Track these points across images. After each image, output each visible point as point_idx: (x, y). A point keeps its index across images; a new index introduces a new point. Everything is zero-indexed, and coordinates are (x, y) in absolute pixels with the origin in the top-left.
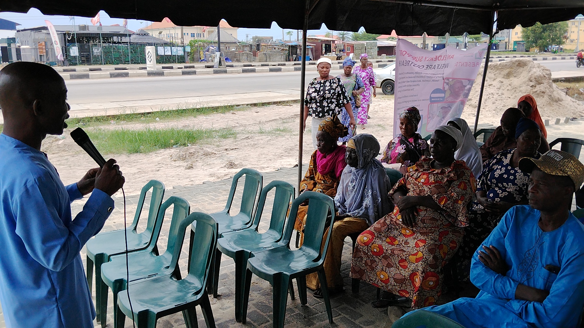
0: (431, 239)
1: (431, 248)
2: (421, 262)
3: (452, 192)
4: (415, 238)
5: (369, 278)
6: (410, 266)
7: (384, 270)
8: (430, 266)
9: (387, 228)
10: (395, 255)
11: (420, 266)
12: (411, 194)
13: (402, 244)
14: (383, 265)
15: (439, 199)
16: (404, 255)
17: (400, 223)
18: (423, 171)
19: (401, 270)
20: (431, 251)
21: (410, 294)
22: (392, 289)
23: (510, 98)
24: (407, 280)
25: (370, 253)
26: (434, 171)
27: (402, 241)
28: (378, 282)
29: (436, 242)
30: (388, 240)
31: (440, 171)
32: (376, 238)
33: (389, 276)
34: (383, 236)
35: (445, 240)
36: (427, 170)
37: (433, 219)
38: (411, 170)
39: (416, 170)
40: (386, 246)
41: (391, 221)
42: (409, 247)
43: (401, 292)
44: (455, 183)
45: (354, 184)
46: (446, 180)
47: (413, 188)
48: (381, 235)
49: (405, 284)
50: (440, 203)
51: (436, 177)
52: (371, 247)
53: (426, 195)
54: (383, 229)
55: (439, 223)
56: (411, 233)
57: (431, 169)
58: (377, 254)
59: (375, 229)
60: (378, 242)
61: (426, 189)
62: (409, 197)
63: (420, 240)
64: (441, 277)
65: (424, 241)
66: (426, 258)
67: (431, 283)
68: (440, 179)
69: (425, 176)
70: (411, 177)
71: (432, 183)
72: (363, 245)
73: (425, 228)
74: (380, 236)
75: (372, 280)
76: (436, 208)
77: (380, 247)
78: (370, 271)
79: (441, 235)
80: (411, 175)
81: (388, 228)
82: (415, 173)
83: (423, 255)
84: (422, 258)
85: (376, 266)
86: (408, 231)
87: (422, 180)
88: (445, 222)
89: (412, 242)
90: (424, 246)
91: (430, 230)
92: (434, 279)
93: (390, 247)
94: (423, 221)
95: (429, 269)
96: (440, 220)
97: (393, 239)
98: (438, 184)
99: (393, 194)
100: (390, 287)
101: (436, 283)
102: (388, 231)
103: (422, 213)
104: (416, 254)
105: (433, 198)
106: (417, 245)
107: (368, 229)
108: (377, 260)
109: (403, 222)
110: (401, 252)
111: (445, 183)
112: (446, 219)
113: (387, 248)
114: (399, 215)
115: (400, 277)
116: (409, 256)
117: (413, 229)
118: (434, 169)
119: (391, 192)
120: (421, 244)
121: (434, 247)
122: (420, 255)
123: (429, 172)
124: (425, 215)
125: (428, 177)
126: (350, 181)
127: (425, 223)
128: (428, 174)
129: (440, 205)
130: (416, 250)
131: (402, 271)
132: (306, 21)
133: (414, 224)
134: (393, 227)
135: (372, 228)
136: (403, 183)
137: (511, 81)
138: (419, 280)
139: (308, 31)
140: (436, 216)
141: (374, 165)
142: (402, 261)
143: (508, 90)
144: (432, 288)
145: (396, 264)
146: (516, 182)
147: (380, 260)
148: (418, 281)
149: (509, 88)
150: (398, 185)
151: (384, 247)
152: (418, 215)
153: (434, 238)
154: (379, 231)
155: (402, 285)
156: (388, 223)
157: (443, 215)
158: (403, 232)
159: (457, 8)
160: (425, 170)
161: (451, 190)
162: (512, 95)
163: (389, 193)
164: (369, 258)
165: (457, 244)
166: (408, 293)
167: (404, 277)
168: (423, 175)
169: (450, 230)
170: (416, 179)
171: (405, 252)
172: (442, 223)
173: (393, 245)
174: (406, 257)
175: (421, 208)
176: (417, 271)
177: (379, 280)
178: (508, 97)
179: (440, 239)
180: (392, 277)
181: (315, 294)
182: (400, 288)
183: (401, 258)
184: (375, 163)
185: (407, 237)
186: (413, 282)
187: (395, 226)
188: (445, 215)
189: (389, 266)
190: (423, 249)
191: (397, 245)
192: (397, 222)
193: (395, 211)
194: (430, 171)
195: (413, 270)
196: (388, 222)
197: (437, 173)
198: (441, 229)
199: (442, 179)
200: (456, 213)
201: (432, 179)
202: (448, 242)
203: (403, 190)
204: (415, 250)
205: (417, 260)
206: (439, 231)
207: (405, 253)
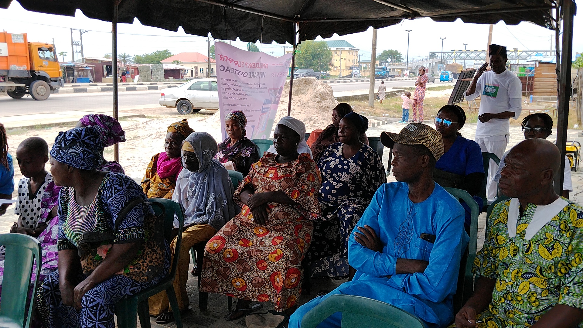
0: (288, 235)
1: (289, 243)
2: (282, 260)
3: (302, 184)
4: (270, 237)
5: (222, 289)
6: (270, 266)
7: (240, 276)
8: (292, 262)
9: (238, 230)
10: (252, 257)
11: (282, 264)
12: (259, 191)
13: (257, 245)
14: (238, 271)
15: (291, 193)
16: (262, 256)
17: (252, 222)
18: (270, 166)
19: (259, 272)
20: (290, 246)
21: (271, 297)
22: (250, 296)
23: (300, 113)
24: (267, 282)
25: (223, 260)
26: (281, 165)
27: (257, 241)
28: (233, 291)
29: (292, 237)
30: (241, 243)
31: (287, 165)
32: (227, 242)
33: (246, 282)
34: (235, 240)
35: (301, 234)
36: (274, 165)
37: (286, 214)
38: (257, 167)
39: (263, 166)
40: (240, 249)
41: (242, 222)
42: (265, 246)
43: (260, 297)
44: (304, 175)
45: (194, 189)
46: (295, 172)
47: (262, 184)
48: (232, 238)
49: (264, 287)
50: (292, 197)
51: (285, 171)
52: (223, 253)
53: (276, 190)
54: (233, 232)
55: (292, 217)
56: (264, 232)
57: (277, 164)
58: (231, 260)
59: (225, 233)
60: (231, 247)
61: (275, 183)
62: (259, 194)
63: (276, 237)
64: (302, 272)
65: (280, 238)
66: (286, 254)
67: (294, 280)
68: (289, 173)
69: (273, 171)
70: (258, 173)
71: (281, 177)
72: (214, 252)
73: (279, 224)
74: (231, 240)
75: (226, 291)
76: (288, 202)
77: (234, 252)
78: (223, 280)
79: (297, 228)
80: (258, 171)
81: (240, 230)
82: (261, 169)
83: (283, 252)
84: (283, 255)
85: (230, 274)
86: (261, 231)
87: (271, 175)
88: (297, 215)
89: (268, 241)
90: (282, 242)
91: (285, 225)
92: (296, 275)
93: (246, 249)
94: (276, 217)
95: (290, 265)
96: (293, 214)
97: (246, 242)
98: (287, 177)
99: (239, 195)
100: (248, 294)
101: (298, 279)
102: (239, 233)
103: (274, 210)
104: (275, 252)
105: (285, 193)
106: (274, 243)
107: (217, 235)
108: (230, 266)
109: (255, 221)
110: (259, 253)
111: (294, 176)
112: (298, 213)
113: (242, 251)
114: (250, 214)
115: (260, 280)
116: (268, 255)
117: (267, 227)
118: (280, 164)
119: (237, 192)
120: (278, 241)
121: (292, 242)
122: (279, 252)
123: (275, 166)
124: (277, 211)
125: (276, 172)
126: (189, 186)
127: (279, 219)
128: (276, 169)
129: (293, 199)
130: (274, 248)
131: (262, 274)
132: (116, 13)
133: (267, 222)
134: (245, 228)
135: (222, 233)
136: (249, 181)
137: (300, 97)
138: (281, 279)
139: (118, 24)
140: (288, 210)
141: (214, 165)
142: (261, 261)
143: (298, 106)
144: (294, 286)
145: (253, 267)
146: (350, 171)
147: (235, 266)
148: (280, 281)
149: (299, 104)
150: (245, 184)
151: (238, 251)
152: (271, 212)
153: (290, 233)
154: (229, 235)
155: (261, 289)
156: (238, 225)
157: (295, 209)
158: (256, 231)
159: (265, 16)
160: (272, 165)
161: (301, 183)
162: (302, 111)
163: (234, 194)
164: (222, 266)
165: (311, 237)
166: (268, 296)
167: (263, 280)
168: (271, 170)
169: (303, 223)
170: (264, 175)
171: (263, 251)
172: (295, 217)
173: (247, 247)
174: (265, 257)
175: (273, 204)
176: (278, 270)
177: (234, 289)
178: (299, 112)
179: (296, 234)
180: (250, 282)
181: (158, 320)
182: (259, 293)
183: (260, 259)
184: (215, 163)
185: (262, 237)
186: (273, 284)
187: (246, 227)
188: (297, 209)
189: (246, 270)
190: (282, 246)
191: (252, 246)
192: (249, 222)
193: (244, 211)
194: (277, 166)
195: (274, 270)
196: (238, 223)
197: (285, 167)
198: (294, 223)
199: (291, 172)
200: (308, 206)
201: (281, 173)
202: (303, 235)
203: (250, 188)
204: (272, 248)
205: (278, 259)
206: (293, 226)
207: (264, 253)
